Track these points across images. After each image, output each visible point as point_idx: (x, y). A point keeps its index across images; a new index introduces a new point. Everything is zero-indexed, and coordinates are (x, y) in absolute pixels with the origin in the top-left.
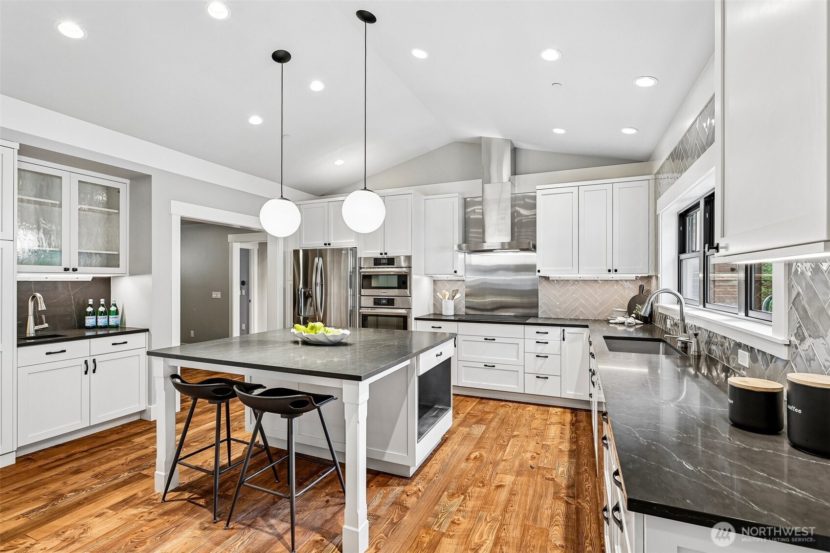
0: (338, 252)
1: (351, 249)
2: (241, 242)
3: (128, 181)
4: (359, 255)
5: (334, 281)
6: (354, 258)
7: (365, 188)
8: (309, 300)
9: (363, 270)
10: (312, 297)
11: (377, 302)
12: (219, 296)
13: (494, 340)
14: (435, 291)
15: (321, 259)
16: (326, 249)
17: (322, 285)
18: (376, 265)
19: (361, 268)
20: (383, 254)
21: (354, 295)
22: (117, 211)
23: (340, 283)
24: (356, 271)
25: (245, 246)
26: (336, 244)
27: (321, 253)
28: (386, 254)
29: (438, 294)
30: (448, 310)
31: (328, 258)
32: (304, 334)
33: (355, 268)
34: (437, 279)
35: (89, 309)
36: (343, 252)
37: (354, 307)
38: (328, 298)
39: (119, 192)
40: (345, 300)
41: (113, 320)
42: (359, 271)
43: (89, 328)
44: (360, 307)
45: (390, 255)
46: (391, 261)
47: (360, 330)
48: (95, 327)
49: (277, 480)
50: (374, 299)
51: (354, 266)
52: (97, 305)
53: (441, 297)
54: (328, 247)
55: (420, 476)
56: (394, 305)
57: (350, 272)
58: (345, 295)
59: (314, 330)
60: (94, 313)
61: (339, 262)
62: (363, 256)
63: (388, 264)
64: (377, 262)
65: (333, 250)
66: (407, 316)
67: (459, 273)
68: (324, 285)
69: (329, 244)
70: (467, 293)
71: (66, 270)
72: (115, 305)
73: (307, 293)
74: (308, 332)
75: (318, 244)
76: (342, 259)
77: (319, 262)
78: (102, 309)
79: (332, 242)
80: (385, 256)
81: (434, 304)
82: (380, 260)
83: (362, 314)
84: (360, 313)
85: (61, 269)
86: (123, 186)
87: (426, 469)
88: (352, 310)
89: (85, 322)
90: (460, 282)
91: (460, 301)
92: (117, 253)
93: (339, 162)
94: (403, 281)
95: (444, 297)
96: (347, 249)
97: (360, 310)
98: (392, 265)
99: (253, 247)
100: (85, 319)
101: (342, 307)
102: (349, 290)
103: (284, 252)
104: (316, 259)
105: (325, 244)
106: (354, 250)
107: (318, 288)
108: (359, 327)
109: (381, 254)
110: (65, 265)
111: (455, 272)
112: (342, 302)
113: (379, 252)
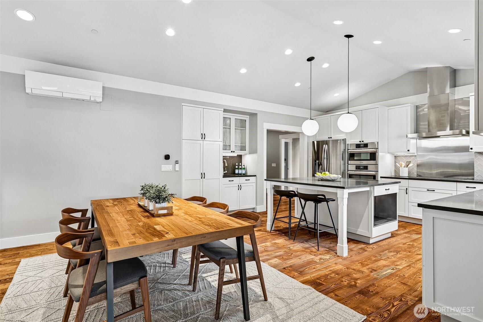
0: (336, 141)
1: (343, 140)
2: (285, 139)
3: (248, 116)
4: (347, 143)
5: (334, 157)
6: (344, 144)
7: (348, 112)
8: (321, 167)
9: (349, 151)
10: (322, 165)
11: (358, 168)
12: (275, 165)
13: (434, 191)
14: (395, 162)
15: (326, 145)
16: (329, 140)
17: (327, 159)
18: (357, 148)
19: (348, 150)
20: (361, 141)
21: (345, 164)
22: (245, 129)
23: (337, 158)
24: (345, 151)
25: (287, 141)
26: (335, 137)
27: (326, 142)
28: (363, 141)
29: (397, 164)
30: (404, 173)
31: (331, 145)
32: (321, 176)
33: (345, 150)
34: (397, 155)
35: (237, 167)
36: (338, 141)
37: (344, 170)
38: (330, 165)
39: (246, 121)
40: (339, 166)
41: (243, 172)
42: (347, 151)
43: (236, 174)
44: (348, 170)
45: (365, 142)
46: (366, 145)
47: (348, 179)
48: (238, 174)
49: (310, 234)
50: (356, 166)
51: (344, 149)
52: (239, 166)
53: (399, 166)
54: (330, 139)
55: (376, 244)
56: (367, 170)
57: (342, 152)
58: (340, 164)
59: (325, 174)
60: (238, 169)
61: (336, 147)
62: (350, 143)
63: (364, 147)
64: (358, 146)
65: (333, 140)
66: (375, 176)
67: (411, 151)
68: (328, 158)
69: (331, 138)
70: (418, 164)
71: (232, 152)
72: (244, 166)
73: (320, 163)
74: (322, 175)
75: (325, 138)
76: (338, 145)
77: (325, 147)
78: (240, 167)
79: (332, 136)
80: (362, 143)
81: (395, 170)
82: (360, 145)
83: (349, 174)
84: (348, 173)
85: (231, 151)
86: (247, 118)
87: (379, 243)
88: (343, 172)
89: (235, 172)
90: (413, 157)
91: (413, 168)
92: (245, 145)
93: (336, 95)
94: (373, 156)
95: (401, 166)
96: (340, 140)
97: (348, 172)
98: (367, 147)
99: (290, 141)
100: (235, 170)
101: (338, 170)
102: (342, 161)
103: (308, 143)
104: (324, 146)
105: (329, 138)
106: (344, 140)
107: (325, 160)
108: (347, 177)
109: (360, 142)
110: (231, 150)
111: (408, 151)
112: (338, 167)
113: (359, 140)
